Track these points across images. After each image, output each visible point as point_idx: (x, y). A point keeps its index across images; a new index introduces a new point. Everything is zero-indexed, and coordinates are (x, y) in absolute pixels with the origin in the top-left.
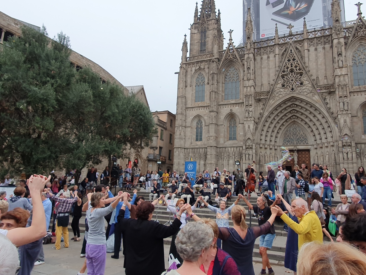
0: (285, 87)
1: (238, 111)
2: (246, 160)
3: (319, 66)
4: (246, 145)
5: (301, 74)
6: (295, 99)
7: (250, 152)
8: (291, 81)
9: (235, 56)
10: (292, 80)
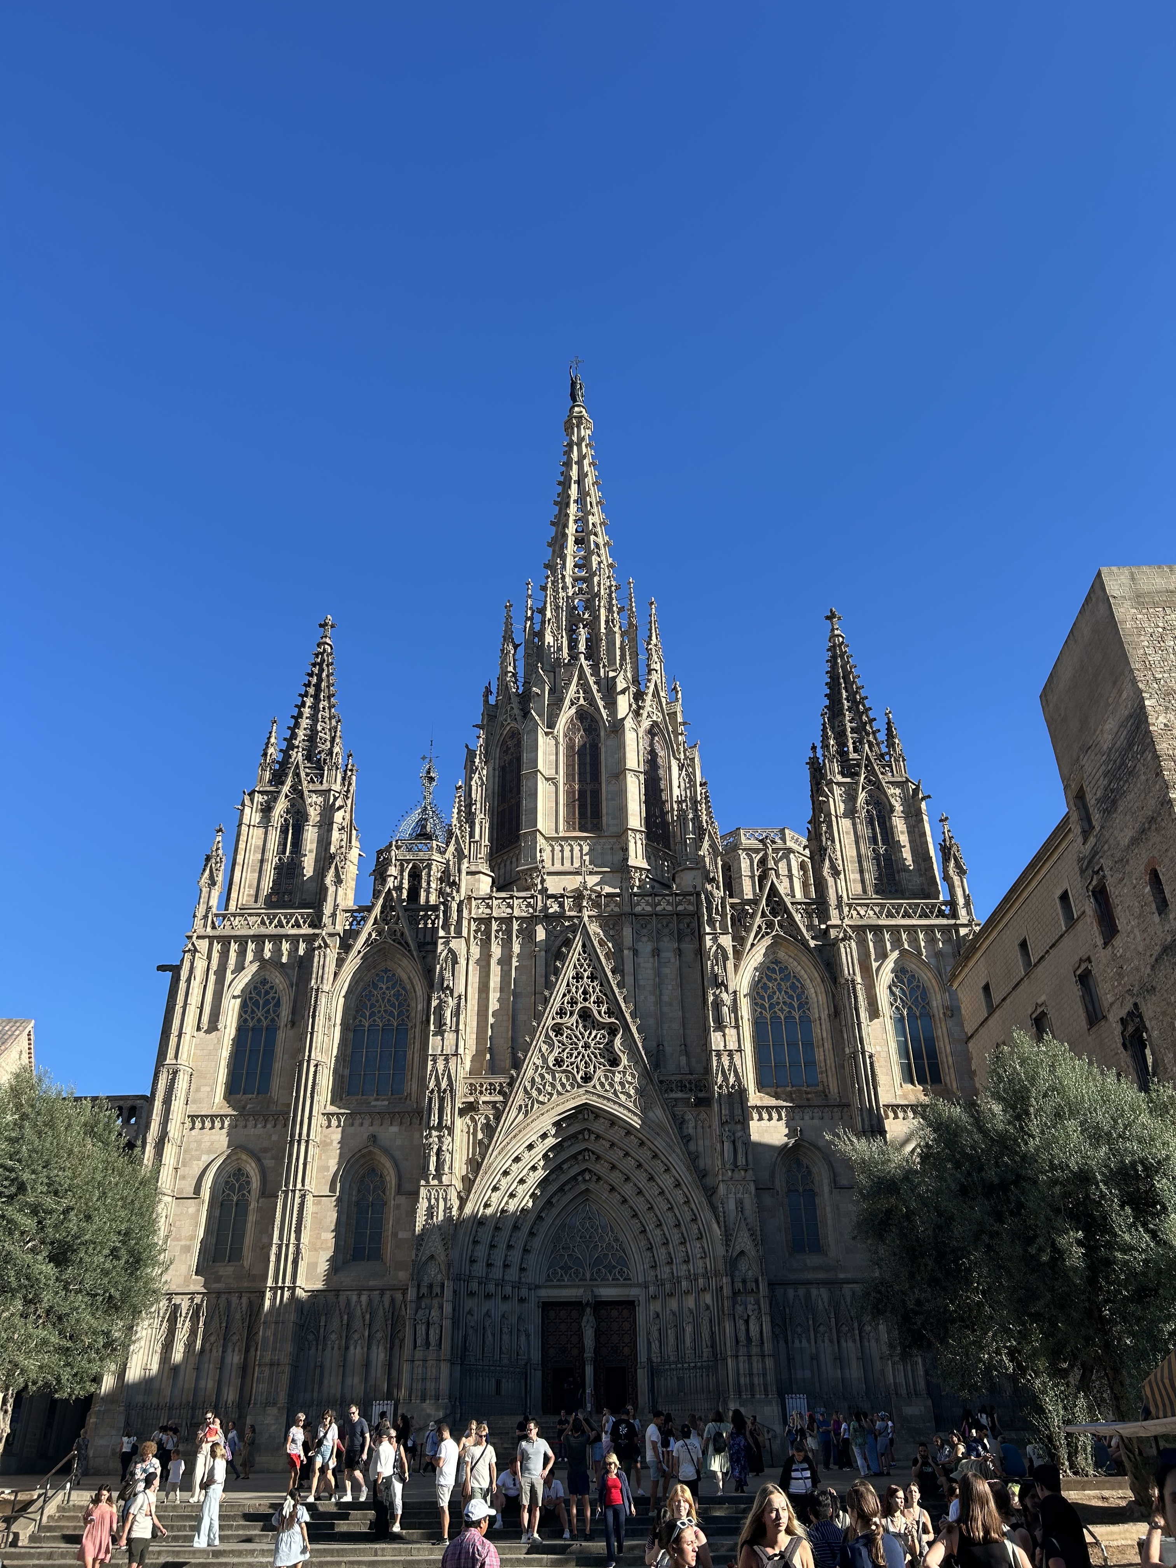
0: (564, 1067)
1: (398, 1142)
2: (415, 1347)
3: (666, 1009)
4: (419, 1286)
5: (613, 1032)
6: (592, 1112)
7: (435, 1313)
8: (583, 1051)
9: (402, 934)
10: (586, 1046)
